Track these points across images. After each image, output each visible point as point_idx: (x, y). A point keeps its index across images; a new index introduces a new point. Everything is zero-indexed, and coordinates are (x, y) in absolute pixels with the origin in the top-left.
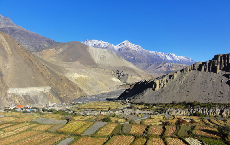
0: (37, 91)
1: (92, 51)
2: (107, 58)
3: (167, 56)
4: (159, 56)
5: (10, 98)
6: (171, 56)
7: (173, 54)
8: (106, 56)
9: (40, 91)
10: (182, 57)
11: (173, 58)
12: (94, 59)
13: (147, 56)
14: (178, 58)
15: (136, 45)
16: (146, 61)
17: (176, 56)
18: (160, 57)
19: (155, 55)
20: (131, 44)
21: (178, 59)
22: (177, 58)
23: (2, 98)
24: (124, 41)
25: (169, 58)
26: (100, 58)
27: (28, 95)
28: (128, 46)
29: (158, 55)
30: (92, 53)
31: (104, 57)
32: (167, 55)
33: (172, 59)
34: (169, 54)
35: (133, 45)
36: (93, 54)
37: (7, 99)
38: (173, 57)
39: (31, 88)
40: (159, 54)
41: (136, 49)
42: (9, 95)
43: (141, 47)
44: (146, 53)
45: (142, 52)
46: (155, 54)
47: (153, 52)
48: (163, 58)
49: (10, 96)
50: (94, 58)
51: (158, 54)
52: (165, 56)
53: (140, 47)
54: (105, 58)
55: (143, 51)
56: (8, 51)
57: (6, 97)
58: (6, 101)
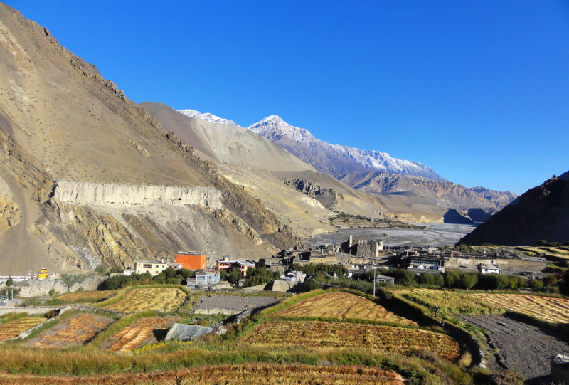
0: (177, 204)
1: (205, 130)
2: (249, 151)
3: (371, 158)
4: (354, 156)
5: (69, 227)
6: (381, 158)
7: (386, 154)
8: (244, 145)
9: (189, 205)
10: (407, 163)
11: (386, 164)
12: (212, 151)
13: (325, 156)
14: (398, 165)
15: (298, 129)
16: (326, 168)
17: (394, 160)
18: (355, 159)
19: (344, 155)
20: (287, 125)
21: (398, 167)
22: (395, 164)
23: (32, 228)
24: (268, 116)
25: (376, 164)
26: (230, 148)
27: (148, 219)
28: (279, 128)
29: (351, 156)
30: (204, 135)
31: (239, 147)
32: (371, 155)
33: (383, 167)
34: (376, 154)
35: (292, 128)
36: (209, 139)
37: (57, 232)
38: (386, 162)
39: (152, 187)
40: (354, 152)
41: (300, 137)
42: (67, 211)
43: (310, 132)
44: (324, 150)
45: (314, 146)
46: (344, 151)
47: (339, 148)
48: (364, 162)
49: (71, 216)
50: (214, 150)
51: (351, 153)
52: (369, 159)
53: (308, 133)
54: (241, 150)
55: (315, 143)
56: (10, 46)
57: (48, 222)
58: (51, 239)
